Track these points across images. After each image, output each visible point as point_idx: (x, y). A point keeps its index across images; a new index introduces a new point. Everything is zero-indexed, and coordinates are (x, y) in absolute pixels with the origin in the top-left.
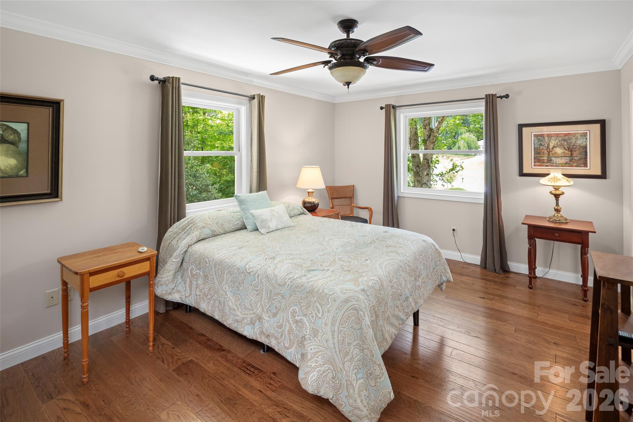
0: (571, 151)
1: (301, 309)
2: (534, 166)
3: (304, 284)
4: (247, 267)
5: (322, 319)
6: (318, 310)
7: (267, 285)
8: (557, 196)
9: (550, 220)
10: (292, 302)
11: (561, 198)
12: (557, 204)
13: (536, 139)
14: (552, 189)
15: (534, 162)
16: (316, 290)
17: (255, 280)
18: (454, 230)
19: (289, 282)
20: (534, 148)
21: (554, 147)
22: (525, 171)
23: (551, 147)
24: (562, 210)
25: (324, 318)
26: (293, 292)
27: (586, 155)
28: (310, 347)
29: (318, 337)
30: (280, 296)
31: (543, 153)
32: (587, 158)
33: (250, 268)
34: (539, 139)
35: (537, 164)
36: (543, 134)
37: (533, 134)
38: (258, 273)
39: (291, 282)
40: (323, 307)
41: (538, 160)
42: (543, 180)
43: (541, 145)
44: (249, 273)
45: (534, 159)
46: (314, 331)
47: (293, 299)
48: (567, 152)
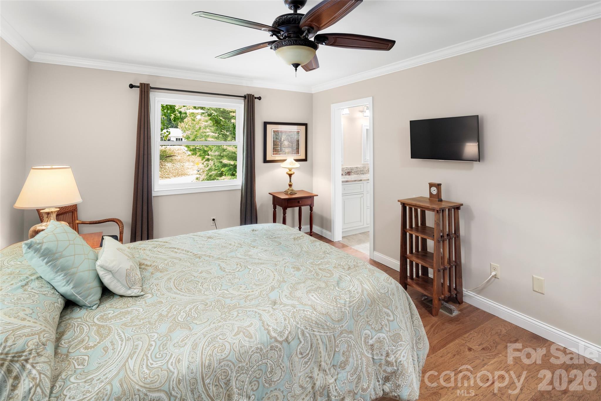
0: (292, 143)
1: (372, 328)
2: (273, 154)
3: (362, 300)
4: (274, 334)
5: (395, 320)
6: (388, 315)
7: (322, 334)
8: (290, 175)
9: (286, 193)
10: (361, 329)
11: (293, 176)
12: (290, 181)
13: (274, 134)
14: (287, 170)
15: (273, 152)
16: (375, 296)
17: (301, 342)
18: (214, 220)
19: (348, 309)
20: (273, 141)
21: (284, 140)
22: (268, 159)
23: (282, 140)
24: (293, 185)
25: (397, 316)
26: (357, 316)
27: (299, 146)
28: (402, 356)
29: (402, 339)
30: (344, 334)
31: (278, 144)
32: (299, 148)
33: (281, 332)
34: (276, 134)
35: (275, 153)
36: (278, 131)
37: (273, 130)
38: (299, 330)
39: (350, 307)
40: (390, 308)
41: (276, 150)
42: (283, 164)
43: (277, 138)
44: (286, 340)
45: (273, 149)
46: (393, 338)
47: (360, 324)
48: (290, 143)
